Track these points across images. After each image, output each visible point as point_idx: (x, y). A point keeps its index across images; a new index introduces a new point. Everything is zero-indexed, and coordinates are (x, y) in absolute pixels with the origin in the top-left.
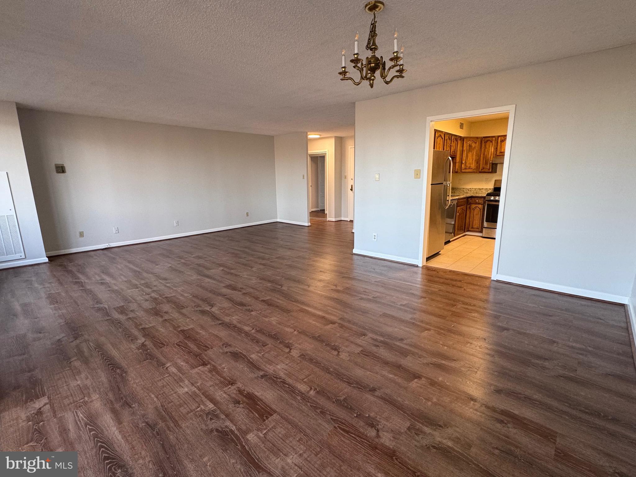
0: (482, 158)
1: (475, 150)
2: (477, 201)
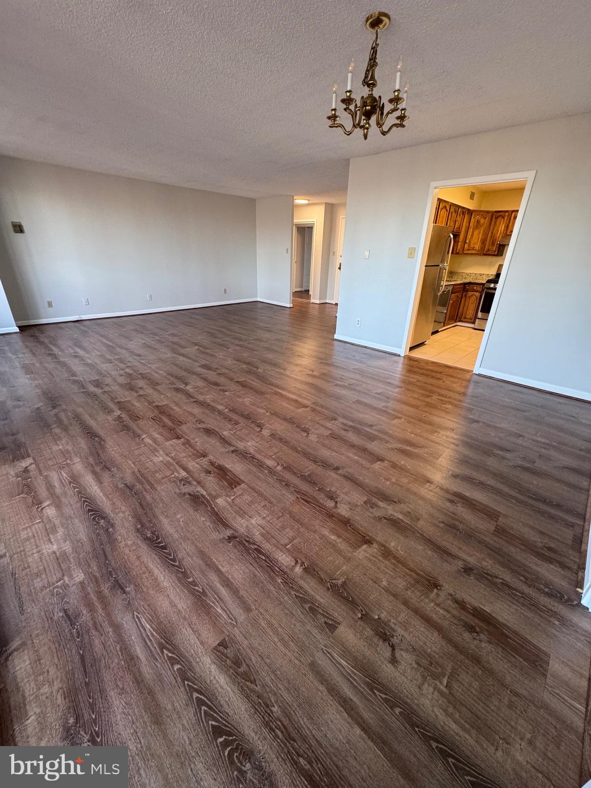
0: (489, 237)
1: (483, 228)
2: (475, 288)
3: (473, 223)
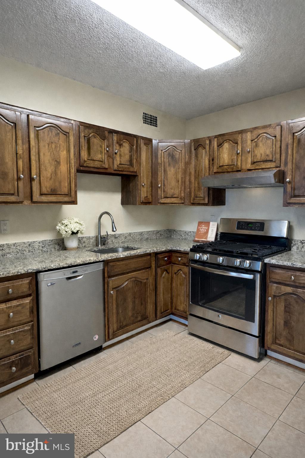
1: (180, 164)
2: (180, 259)
3: (163, 159)
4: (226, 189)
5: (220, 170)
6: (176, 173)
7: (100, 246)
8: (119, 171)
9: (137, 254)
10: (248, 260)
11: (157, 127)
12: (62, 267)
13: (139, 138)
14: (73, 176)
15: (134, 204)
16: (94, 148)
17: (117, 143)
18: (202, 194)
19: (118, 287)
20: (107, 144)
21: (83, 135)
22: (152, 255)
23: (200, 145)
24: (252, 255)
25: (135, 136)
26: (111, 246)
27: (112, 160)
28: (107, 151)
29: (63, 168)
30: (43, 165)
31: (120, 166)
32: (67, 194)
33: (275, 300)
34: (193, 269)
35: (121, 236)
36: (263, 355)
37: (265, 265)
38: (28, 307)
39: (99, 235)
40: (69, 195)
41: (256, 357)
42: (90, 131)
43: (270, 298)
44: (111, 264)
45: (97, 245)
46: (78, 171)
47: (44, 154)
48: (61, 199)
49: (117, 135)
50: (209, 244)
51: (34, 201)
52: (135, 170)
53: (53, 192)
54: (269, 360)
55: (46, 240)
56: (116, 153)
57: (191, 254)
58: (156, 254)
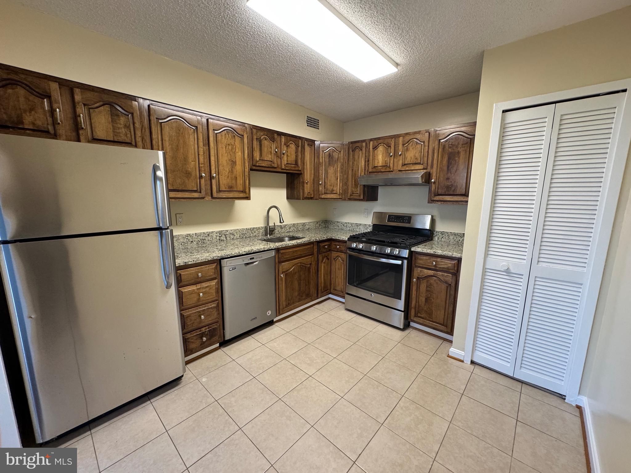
0: (350, 176)
1: (339, 164)
2: (338, 247)
3: (324, 159)
4: (379, 187)
5: (374, 170)
6: (336, 172)
7: (268, 235)
8: (286, 170)
9: (303, 242)
10: (398, 248)
11: (319, 129)
12: (241, 254)
13: (304, 140)
14: (247, 175)
15: (298, 198)
16: (265, 150)
17: (285, 144)
18: (359, 190)
19: (287, 271)
20: (276, 146)
21: (255, 137)
22: (315, 243)
23: (356, 147)
24: (401, 244)
25: (300, 138)
26: (278, 236)
27: (280, 160)
28: (276, 152)
29: (239, 167)
30: (221, 166)
31: (287, 165)
32: (242, 190)
33: (419, 281)
34: (350, 256)
35: (286, 226)
36: (407, 326)
37: (411, 253)
38: (214, 288)
39: (267, 225)
40: (244, 191)
41: (402, 327)
42: (262, 134)
43: (415, 280)
44: (282, 251)
45: (266, 235)
46: (251, 170)
47: (222, 155)
48: (236, 195)
49: (285, 137)
50: (363, 234)
51: (214, 197)
52: (300, 169)
53: (231, 189)
54: (411, 329)
55: (222, 231)
56: (284, 154)
57: (348, 243)
58: (319, 242)
